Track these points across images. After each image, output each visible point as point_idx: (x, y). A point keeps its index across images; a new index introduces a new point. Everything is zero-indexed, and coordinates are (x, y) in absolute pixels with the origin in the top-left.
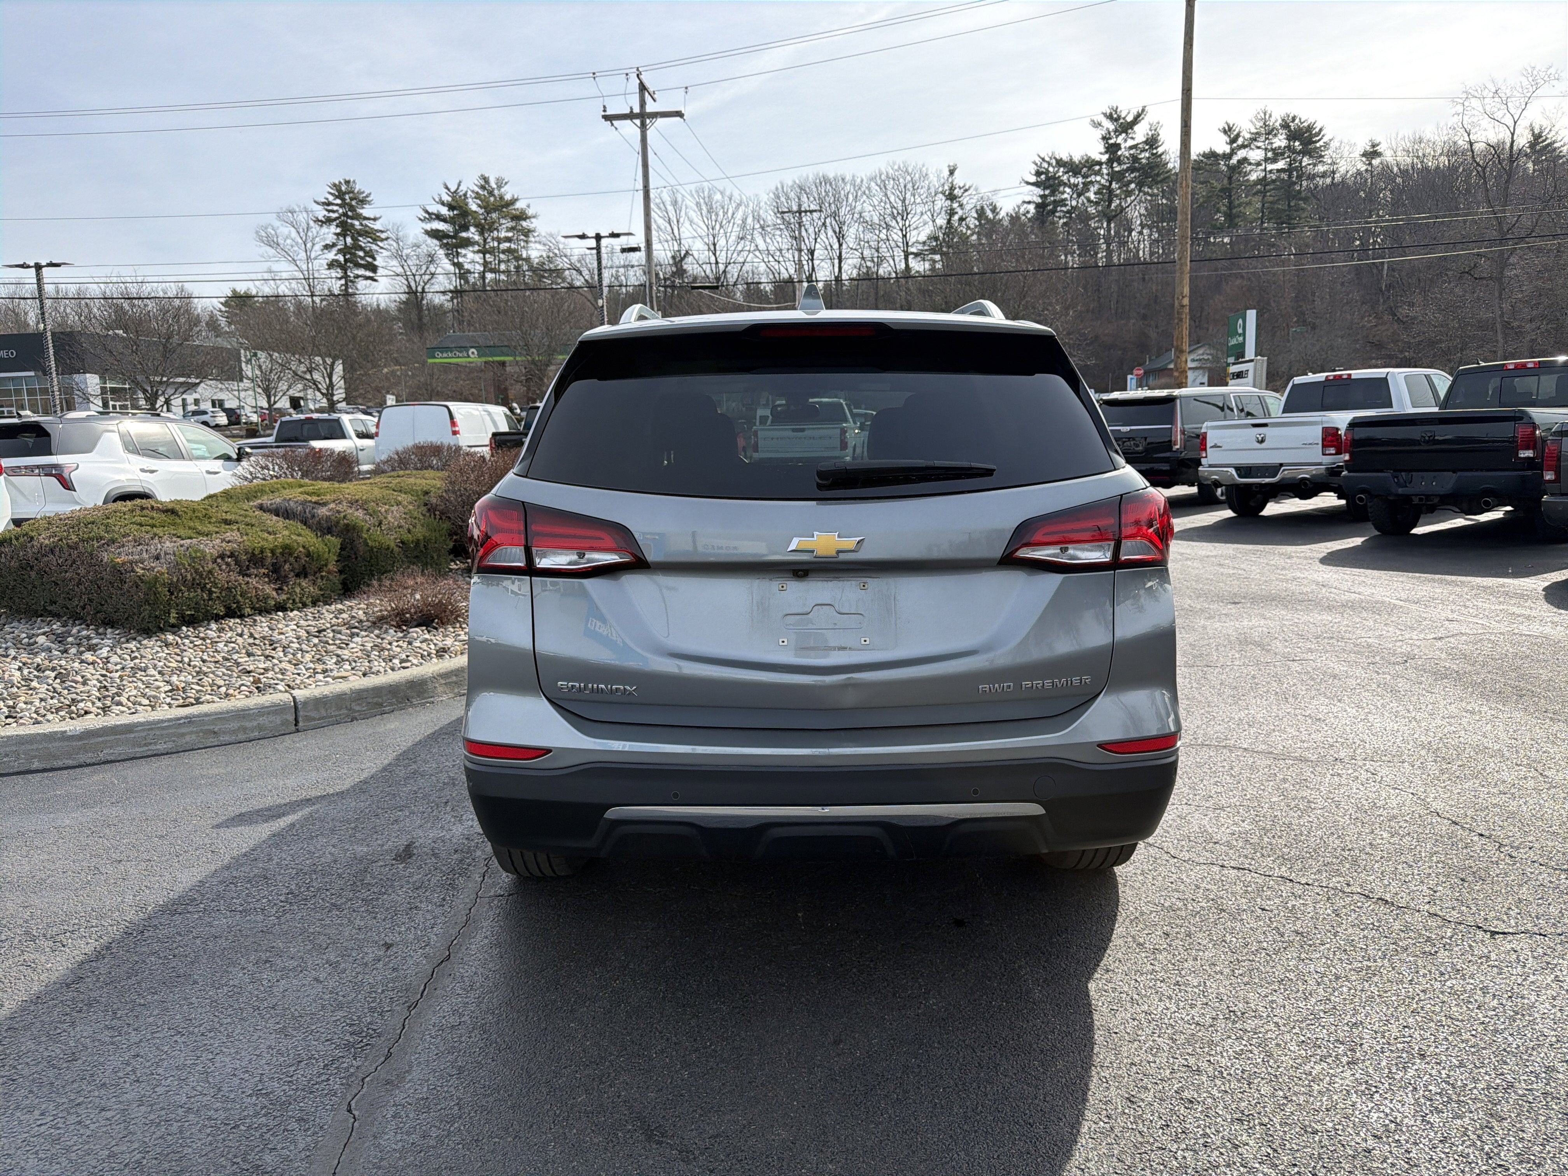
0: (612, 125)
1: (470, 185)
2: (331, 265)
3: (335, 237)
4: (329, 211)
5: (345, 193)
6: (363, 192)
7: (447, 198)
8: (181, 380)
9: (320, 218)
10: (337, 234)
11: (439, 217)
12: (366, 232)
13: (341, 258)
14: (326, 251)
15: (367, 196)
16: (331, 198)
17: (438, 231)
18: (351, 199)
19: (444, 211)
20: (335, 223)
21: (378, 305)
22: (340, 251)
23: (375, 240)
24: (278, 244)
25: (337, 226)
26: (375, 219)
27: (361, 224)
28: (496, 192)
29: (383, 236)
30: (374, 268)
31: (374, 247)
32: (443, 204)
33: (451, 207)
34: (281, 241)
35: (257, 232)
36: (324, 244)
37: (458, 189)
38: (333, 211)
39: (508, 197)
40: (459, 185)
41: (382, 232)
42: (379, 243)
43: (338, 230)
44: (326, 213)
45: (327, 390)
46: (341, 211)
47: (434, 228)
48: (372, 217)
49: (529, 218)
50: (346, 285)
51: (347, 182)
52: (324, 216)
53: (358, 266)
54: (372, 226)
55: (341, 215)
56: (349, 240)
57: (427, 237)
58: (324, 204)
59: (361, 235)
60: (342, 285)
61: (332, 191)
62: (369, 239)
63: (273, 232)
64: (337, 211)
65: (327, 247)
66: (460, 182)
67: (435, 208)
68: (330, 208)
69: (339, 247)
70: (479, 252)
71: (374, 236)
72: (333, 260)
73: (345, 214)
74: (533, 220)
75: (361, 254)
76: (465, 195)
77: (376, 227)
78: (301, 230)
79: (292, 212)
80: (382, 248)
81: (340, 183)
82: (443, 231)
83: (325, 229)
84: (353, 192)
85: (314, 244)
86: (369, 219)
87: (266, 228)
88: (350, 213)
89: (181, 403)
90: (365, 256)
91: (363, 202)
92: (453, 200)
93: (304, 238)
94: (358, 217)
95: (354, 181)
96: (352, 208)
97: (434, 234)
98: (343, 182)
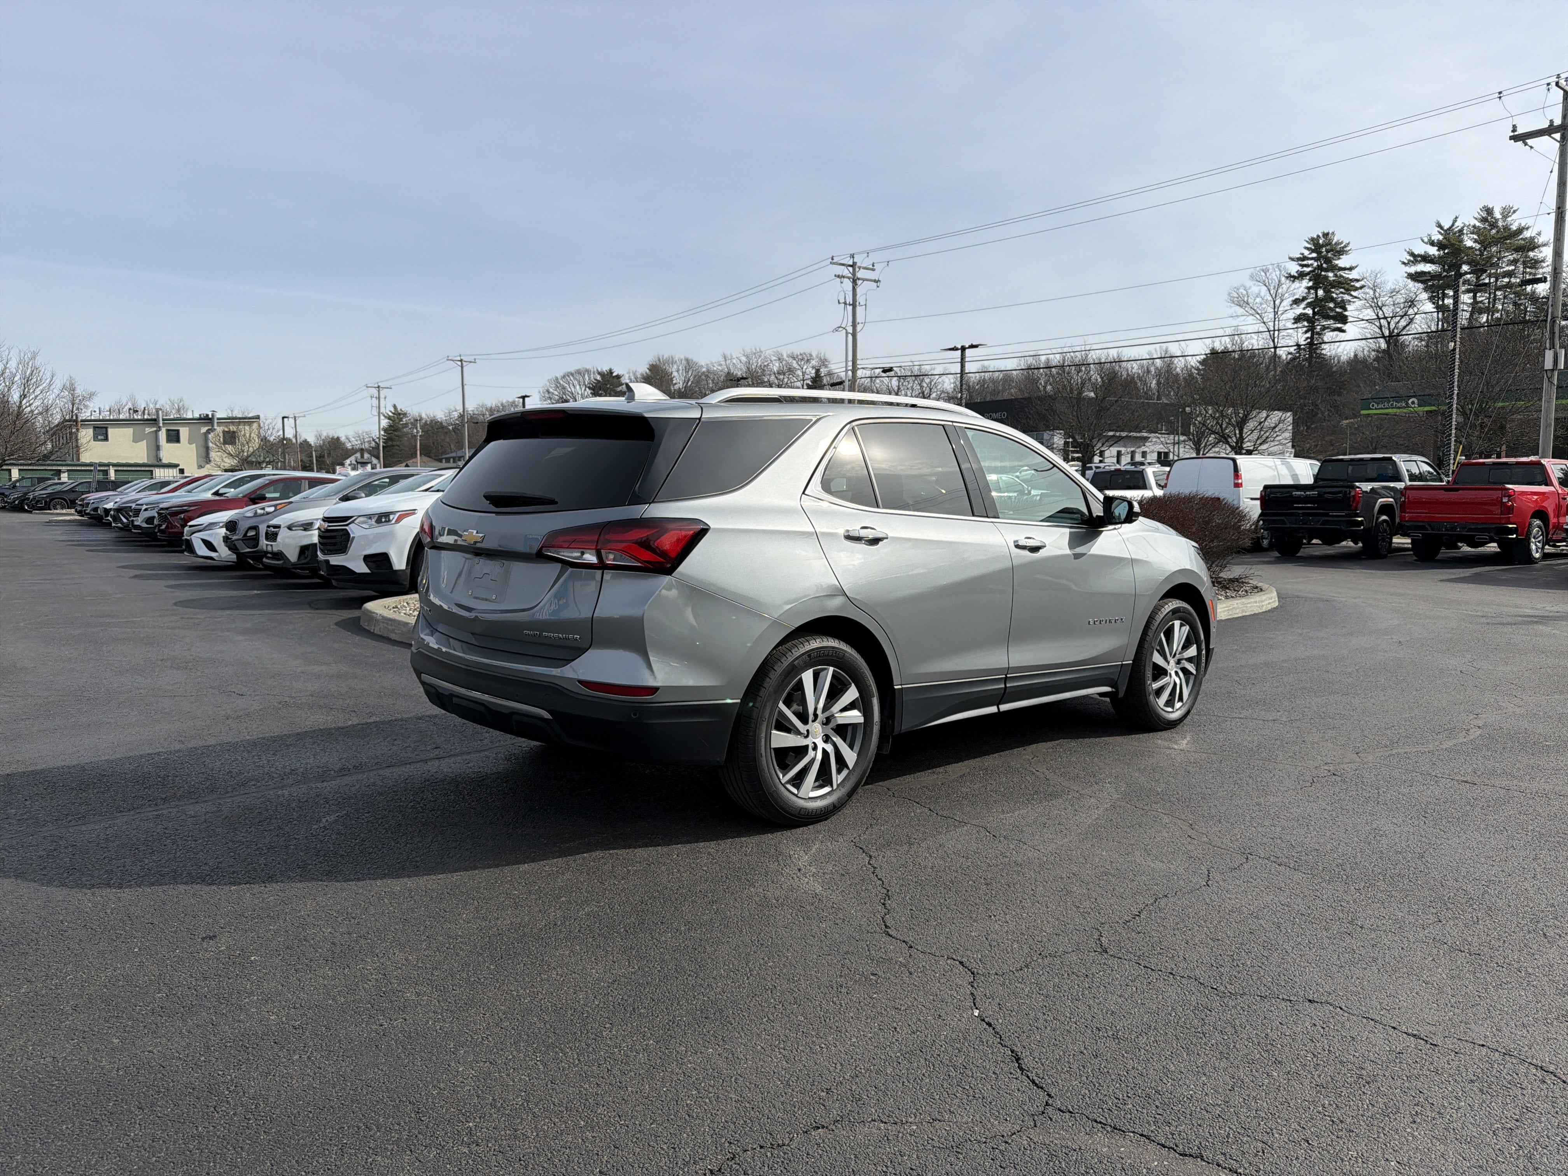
0: (1526, 144)
1: (1469, 218)
2: (1298, 319)
3: (1306, 291)
4: (1303, 266)
5: (1322, 246)
6: (1342, 243)
7: (1437, 237)
8: (1111, 433)
9: (1294, 273)
10: (1309, 288)
11: (1426, 259)
12: (1340, 283)
13: (1309, 311)
14: (1295, 306)
15: (1345, 246)
16: (1306, 253)
17: (1423, 273)
18: (1327, 251)
19: (1433, 251)
20: (1308, 278)
21: (1356, 356)
22: (1309, 305)
23: (1348, 291)
24: (1248, 303)
25: (1310, 280)
26: (1351, 269)
27: (1336, 275)
28: (1500, 224)
29: (1358, 285)
30: (1344, 319)
31: (1346, 297)
32: (1432, 243)
33: (1441, 246)
34: (1250, 301)
35: (1229, 294)
36: (1294, 299)
37: (1453, 225)
38: (1307, 266)
39: (1514, 227)
40: (1455, 221)
41: (1357, 280)
42: (1353, 293)
43: (1311, 284)
44: (1300, 268)
45: (1237, 443)
46: (1315, 264)
47: (1419, 270)
48: (1348, 266)
49: (1539, 246)
50: (1312, 338)
51: (1326, 235)
52: (1297, 272)
53: (1328, 317)
54: (1347, 276)
55: (1315, 269)
56: (1321, 293)
57: (1409, 281)
58: (1299, 259)
59: (1333, 287)
60: (1307, 338)
61: (1309, 246)
62: (1342, 290)
64: (1312, 265)
65: (1296, 302)
66: (1457, 218)
67: (1421, 249)
68: (1305, 262)
69: (1309, 301)
70: (1470, 291)
71: (1347, 286)
72: (1301, 314)
73: (1320, 267)
74: (1542, 249)
75: (1332, 305)
76: (1461, 231)
77: (1351, 277)
78: (1272, 288)
79: (1265, 271)
80: (1356, 297)
81: (1318, 236)
82: (1429, 273)
83: (1297, 284)
84: (1330, 244)
85: (1282, 301)
86: (1344, 269)
87: (1238, 289)
88: (1324, 265)
89: (1115, 454)
90: (1335, 307)
91: (1341, 251)
92: (1445, 238)
93: (1274, 296)
94: (1334, 268)
95: (1333, 233)
96: (1328, 261)
97: (1415, 277)
98: (1321, 235)
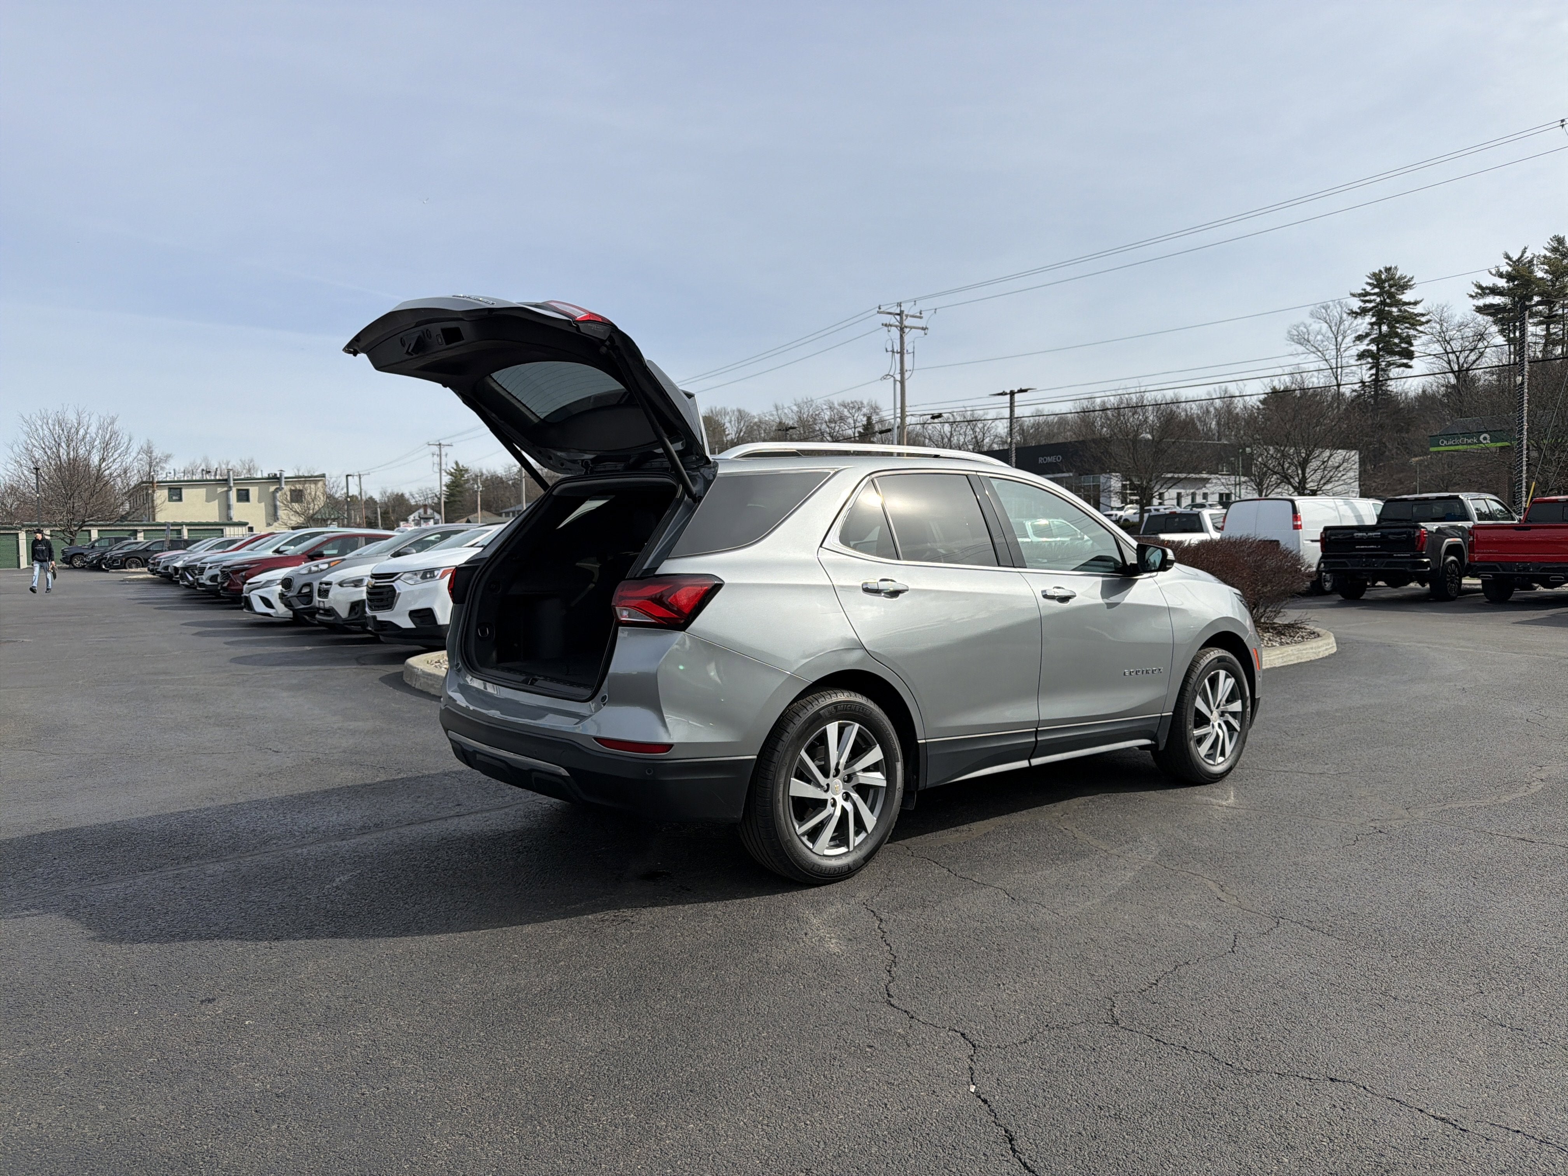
2: (1361, 356)
3: (1369, 327)
4: (1365, 302)
5: (1385, 281)
6: (1405, 277)
7: (1506, 268)
8: (1169, 475)
9: (1356, 309)
10: (1372, 324)
11: (1494, 291)
12: (1405, 317)
13: (1374, 348)
14: (1358, 342)
15: (1409, 281)
16: (1368, 288)
17: (1491, 306)
18: (1391, 286)
19: (1502, 283)
20: (1371, 313)
21: (1424, 391)
22: (1373, 341)
23: (1413, 326)
24: (1308, 341)
25: (1373, 316)
26: (1416, 303)
27: (1400, 310)
29: (1423, 319)
30: (1410, 355)
31: (1412, 332)
32: (1501, 275)
33: (1510, 277)
34: (1311, 338)
35: (1289, 332)
36: (1354, 335)
37: (1522, 256)
38: (1370, 301)
40: (1524, 252)
41: (1423, 315)
42: (1418, 328)
43: (1374, 320)
44: (1362, 304)
45: (1299, 483)
46: (1378, 300)
47: (1487, 303)
48: (1412, 301)
50: (1377, 374)
51: (1388, 270)
52: (1359, 308)
53: (1392, 353)
54: (1412, 311)
55: (1378, 304)
56: (1384, 328)
57: (1478, 314)
58: (1360, 295)
59: (1398, 322)
60: (1372, 375)
61: (1371, 281)
62: (1407, 325)
63: (1305, 330)
64: (1374, 300)
65: (1360, 338)
66: (1526, 248)
67: (1490, 281)
68: (1367, 298)
69: (1372, 337)
70: (1540, 323)
71: (1412, 321)
72: (1365, 351)
73: (1383, 303)
75: (1397, 341)
76: (1531, 262)
77: (1416, 311)
78: (1333, 324)
79: (1326, 308)
80: (1422, 332)
81: (1380, 271)
82: (1499, 305)
83: (1359, 320)
84: (1393, 279)
85: (1344, 337)
86: (1409, 304)
87: (1298, 327)
88: (1388, 301)
89: (1175, 496)
90: (1401, 342)
91: (1404, 286)
92: (1514, 269)
93: (1336, 332)
94: (1398, 303)
95: (1396, 268)
96: (1391, 296)
97: (1484, 310)
98: (1383, 270)
